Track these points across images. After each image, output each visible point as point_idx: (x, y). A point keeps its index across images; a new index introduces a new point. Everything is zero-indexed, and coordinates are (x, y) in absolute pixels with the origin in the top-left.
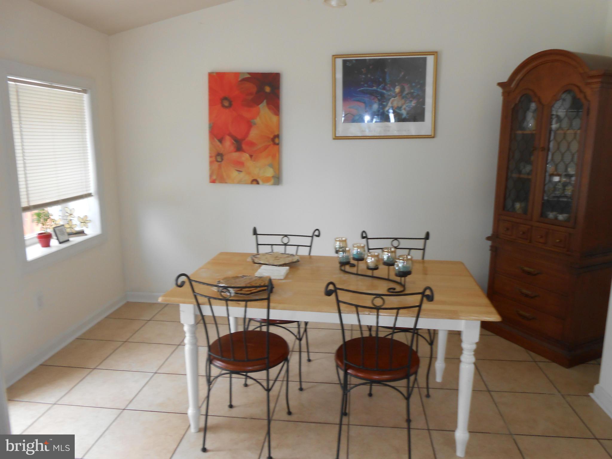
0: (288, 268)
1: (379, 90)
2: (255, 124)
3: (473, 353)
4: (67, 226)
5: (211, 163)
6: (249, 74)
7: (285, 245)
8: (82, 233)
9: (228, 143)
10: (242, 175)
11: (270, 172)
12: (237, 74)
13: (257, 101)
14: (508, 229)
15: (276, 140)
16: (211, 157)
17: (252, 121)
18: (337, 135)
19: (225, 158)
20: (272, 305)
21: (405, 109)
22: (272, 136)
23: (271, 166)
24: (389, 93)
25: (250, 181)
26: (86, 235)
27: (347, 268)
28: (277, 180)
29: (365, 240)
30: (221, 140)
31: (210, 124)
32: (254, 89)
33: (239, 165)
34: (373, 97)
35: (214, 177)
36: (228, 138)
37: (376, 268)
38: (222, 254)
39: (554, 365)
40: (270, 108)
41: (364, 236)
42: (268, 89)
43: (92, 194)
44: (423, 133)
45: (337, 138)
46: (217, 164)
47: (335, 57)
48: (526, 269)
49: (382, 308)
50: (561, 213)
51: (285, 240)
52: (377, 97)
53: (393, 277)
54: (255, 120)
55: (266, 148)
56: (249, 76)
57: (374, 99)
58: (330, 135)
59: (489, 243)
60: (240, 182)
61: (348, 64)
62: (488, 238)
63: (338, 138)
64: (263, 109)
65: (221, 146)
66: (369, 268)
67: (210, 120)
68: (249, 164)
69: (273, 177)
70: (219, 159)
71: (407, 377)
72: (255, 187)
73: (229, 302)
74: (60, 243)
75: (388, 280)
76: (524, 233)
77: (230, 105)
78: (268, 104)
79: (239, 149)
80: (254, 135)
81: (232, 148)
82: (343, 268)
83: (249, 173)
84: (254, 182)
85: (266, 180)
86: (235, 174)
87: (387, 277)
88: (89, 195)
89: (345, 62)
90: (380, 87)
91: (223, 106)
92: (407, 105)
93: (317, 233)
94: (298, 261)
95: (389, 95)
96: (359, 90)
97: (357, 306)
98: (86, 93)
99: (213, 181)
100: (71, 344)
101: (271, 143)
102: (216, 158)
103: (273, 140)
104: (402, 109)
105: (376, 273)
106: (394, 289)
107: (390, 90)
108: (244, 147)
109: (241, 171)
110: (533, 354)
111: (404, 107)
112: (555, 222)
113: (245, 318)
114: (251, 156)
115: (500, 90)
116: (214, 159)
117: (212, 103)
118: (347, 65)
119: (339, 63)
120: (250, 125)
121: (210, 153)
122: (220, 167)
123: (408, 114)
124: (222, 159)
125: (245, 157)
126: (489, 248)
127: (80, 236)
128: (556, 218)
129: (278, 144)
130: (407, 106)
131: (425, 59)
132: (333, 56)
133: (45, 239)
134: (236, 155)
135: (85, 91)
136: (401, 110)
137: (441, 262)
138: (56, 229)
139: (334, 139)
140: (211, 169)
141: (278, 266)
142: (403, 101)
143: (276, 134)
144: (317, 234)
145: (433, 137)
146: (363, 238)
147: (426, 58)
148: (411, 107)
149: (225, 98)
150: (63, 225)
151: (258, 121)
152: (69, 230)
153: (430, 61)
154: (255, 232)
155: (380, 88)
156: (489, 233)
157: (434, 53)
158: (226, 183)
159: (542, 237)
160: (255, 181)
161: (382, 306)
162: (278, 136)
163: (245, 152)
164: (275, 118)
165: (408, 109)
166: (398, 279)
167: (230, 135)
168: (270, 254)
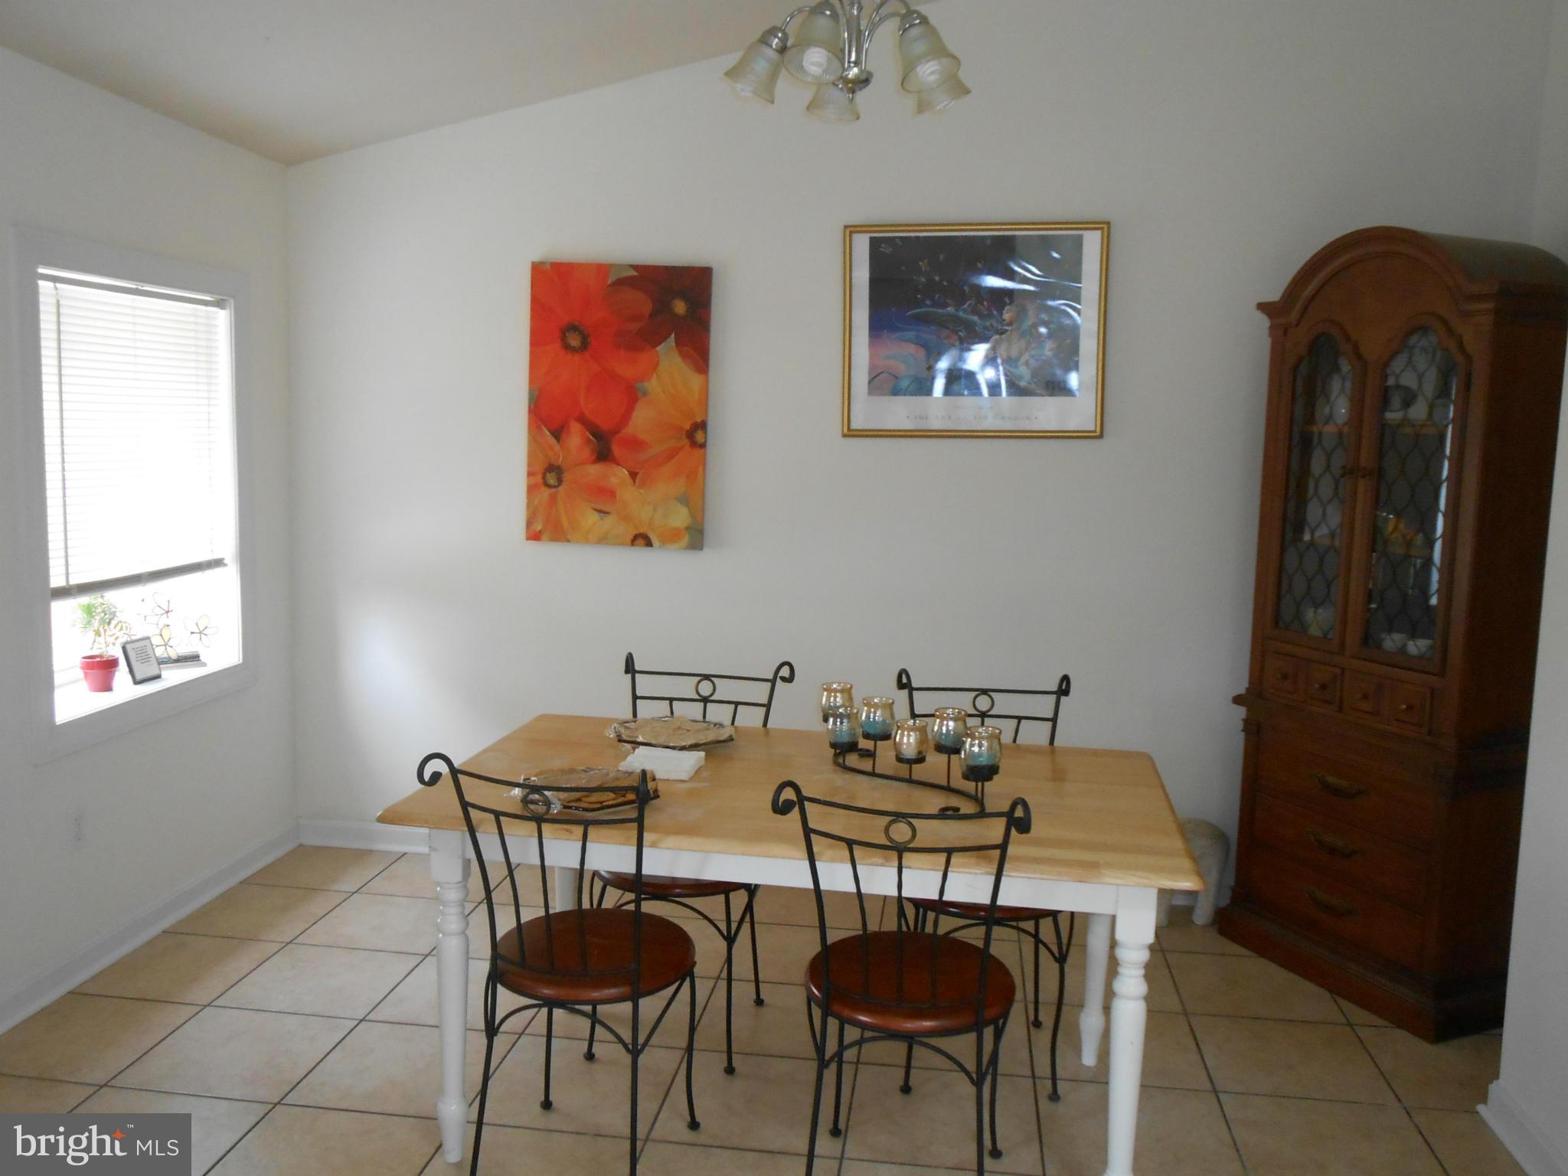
0: (702, 754)
1: (961, 314)
2: (645, 394)
3: (1142, 972)
4: (156, 640)
5: (531, 489)
6: (635, 267)
7: (705, 700)
8: (193, 659)
9: (576, 438)
10: (609, 521)
11: (680, 517)
12: (602, 269)
13: (651, 337)
14: (1285, 677)
15: (699, 436)
16: (530, 474)
17: (638, 385)
18: (854, 426)
19: (567, 477)
20: (648, 837)
21: (1027, 363)
22: (687, 426)
23: (684, 500)
24: (988, 324)
25: (629, 538)
26: (204, 664)
27: (852, 760)
28: (695, 537)
29: (905, 692)
30: (558, 434)
31: (531, 391)
32: (646, 307)
33: (603, 495)
34: (946, 332)
35: (539, 527)
36: (576, 428)
37: (920, 760)
38: (543, 718)
39: (1401, 1034)
40: (684, 356)
41: (904, 682)
42: (680, 307)
43: (225, 561)
44: (1072, 425)
45: (852, 433)
46: (546, 493)
47: (851, 230)
48: (1331, 780)
49: (909, 848)
50: (1413, 635)
51: (705, 688)
52: (956, 332)
53: (958, 782)
54: (646, 384)
55: (672, 454)
56: (634, 273)
57: (947, 337)
58: (836, 426)
59: (1241, 712)
60: (603, 540)
61: (886, 249)
62: (1238, 700)
63: (855, 433)
64: (668, 356)
65: (557, 447)
66: (900, 759)
67: (532, 381)
68: (629, 494)
69: (687, 528)
70: (552, 481)
71: (977, 1027)
72: (640, 553)
73: (545, 827)
74: (136, 682)
75: (948, 789)
76: (1323, 687)
77: (584, 346)
78: (679, 343)
79: (603, 455)
80: (641, 420)
81: (586, 453)
82: (841, 760)
83: (626, 518)
84: (640, 541)
85: (671, 537)
86: (592, 518)
87: (945, 783)
88: (218, 563)
89: (875, 243)
90: (966, 306)
91: (567, 347)
92: (1033, 353)
93: (785, 672)
94: (731, 739)
95: (986, 328)
96: (910, 313)
97: (850, 844)
98: (223, 308)
99: (534, 536)
100: (150, 943)
101: (686, 441)
102: (544, 477)
103: (690, 435)
104: (1020, 363)
105: (919, 773)
106: (958, 810)
107: (990, 316)
108: (616, 450)
109: (608, 513)
110: (1347, 1005)
111: (1025, 357)
112: (1401, 661)
113: (581, 872)
114: (633, 475)
115: (1264, 322)
116: (539, 479)
117: (537, 340)
118: (882, 249)
119: (862, 245)
120: (632, 396)
121: (530, 464)
122: (553, 499)
123: (1034, 375)
124: (560, 481)
125: (617, 476)
126: (1240, 725)
127: (189, 666)
128: (1402, 651)
129: (703, 446)
130: (1032, 357)
131: (1078, 242)
132: (846, 227)
133: (101, 669)
134: (594, 470)
135: (219, 304)
136: (1016, 367)
137: (1095, 753)
138: (128, 647)
139: (844, 436)
140: (529, 505)
141: (680, 750)
142: (1022, 344)
143: (699, 420)
144: (786, 675)
145: (1101, 436)
146: (901, 686)
147: (1080, 237)
148: (1044, 358)
149: (573, 328)
150: (148, 638)
151: (652, 385)
152: (160, 652)
153: (1092, 242)
154: (630, 667)
155: (965, 311)
156: (1242, 686)
157: (1102, 226)
158: (569, 541)
159: (1365, 697)
160: (642, 539)
161: (909, 844)
162: (703, 426)
163: (618, 464)
164: (696, 380)
165: (1033, 363)
166: (970, 786)
167: (582, 420)
168: (664, 721)
